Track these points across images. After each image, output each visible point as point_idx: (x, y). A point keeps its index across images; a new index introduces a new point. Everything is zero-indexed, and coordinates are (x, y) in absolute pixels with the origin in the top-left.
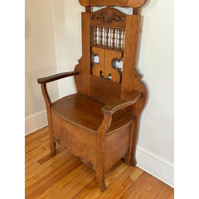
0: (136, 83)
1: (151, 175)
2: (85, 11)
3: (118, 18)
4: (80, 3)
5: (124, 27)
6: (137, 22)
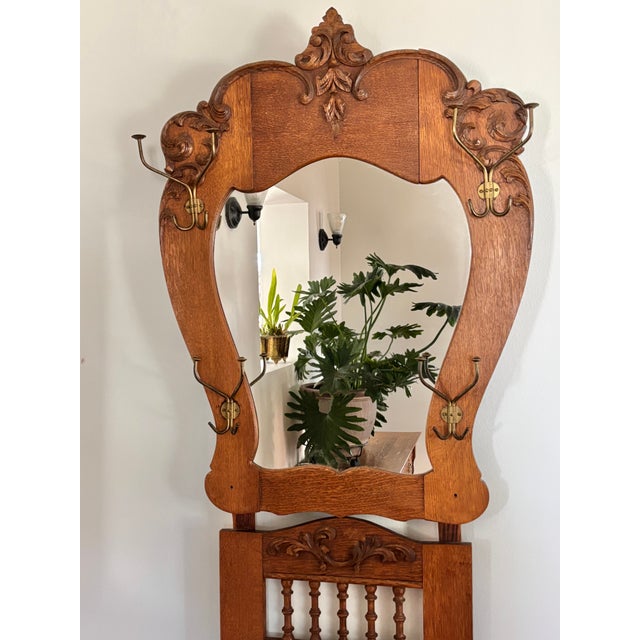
2: (231, 526)
3: (390, 554)
4: (214, 501)
5: (416, 581)
6: (467, 565)
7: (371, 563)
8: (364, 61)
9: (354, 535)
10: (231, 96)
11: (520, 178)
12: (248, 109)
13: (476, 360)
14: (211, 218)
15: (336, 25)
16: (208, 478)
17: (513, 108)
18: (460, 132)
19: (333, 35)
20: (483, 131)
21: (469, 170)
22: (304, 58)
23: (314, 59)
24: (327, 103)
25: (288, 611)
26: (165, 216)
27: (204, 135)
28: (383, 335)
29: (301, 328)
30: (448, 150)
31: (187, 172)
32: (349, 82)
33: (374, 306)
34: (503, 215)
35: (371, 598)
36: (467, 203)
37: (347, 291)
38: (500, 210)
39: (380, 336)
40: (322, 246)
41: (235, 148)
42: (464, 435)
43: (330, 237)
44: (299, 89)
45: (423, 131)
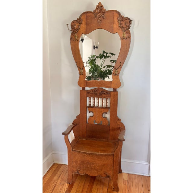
0: (119, 123)
1: (132, 174)
2: (82, 89)
3: (106, 93)
4: (79, 86)
5: (109, 97)
6: (117, 94)
7: (103, 94)
8: (105, 12)
9: (101, 90)
10: (83, 17)
11: (129, 33)
12: (85, 20)
13: (120, 62)
14: (79, 39)
15: (101, 5)
16: (78, 82)
17: (129, 21)
18: (120, 25)
19: (100, 7)
20: (124, 25)
21: (121, 31)
22: (95, 11)
23: (97, 11)
24: (98, 19)
25: (90, 102)
26: (71, 38)
27: (78, 24)
28: (105, 67)
29: (89, 65)
30: (118, 28)
31: (75, 31)
32: (102, 15)
33: (103, 60)
34: (126, 39)
35: (103, 100)
36: (121, 37)
37: (97, 57)
38: (126, 38)
39: (104, 67)
40: (94, 49)
41: (83, 27)
42: (118, 75)
43: (96, 47)
44: (94, 16)
45: (114, 24)
